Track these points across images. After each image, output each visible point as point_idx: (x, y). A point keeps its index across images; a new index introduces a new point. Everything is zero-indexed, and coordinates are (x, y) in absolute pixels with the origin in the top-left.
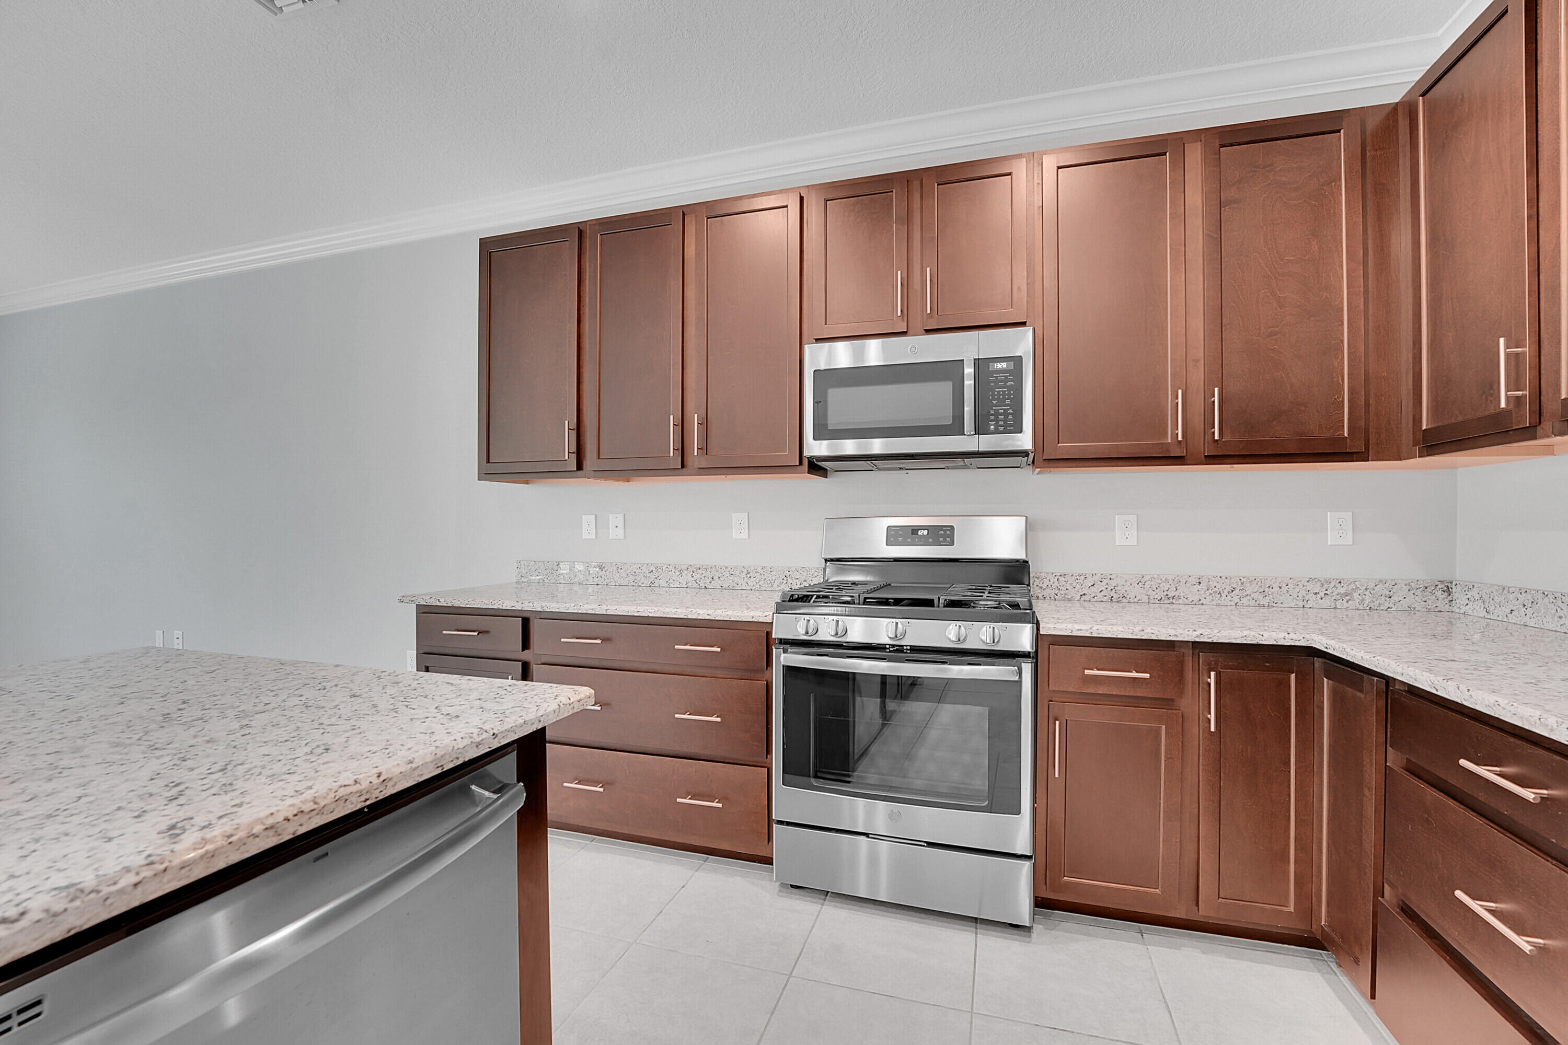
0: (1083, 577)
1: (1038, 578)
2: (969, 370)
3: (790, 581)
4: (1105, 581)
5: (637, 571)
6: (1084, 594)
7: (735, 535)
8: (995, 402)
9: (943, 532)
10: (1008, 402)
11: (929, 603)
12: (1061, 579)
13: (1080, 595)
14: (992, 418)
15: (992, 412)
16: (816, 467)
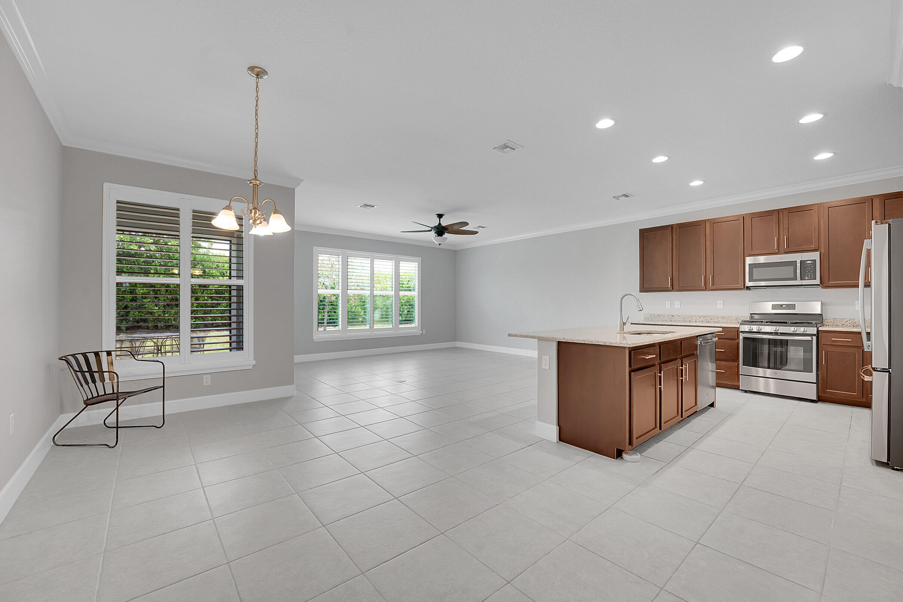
0: (843, 319)
1: (826, 319)
2: (798, 265)
3: (738, 320)
4: (851, 321)
5: (685, 317)
6: (844, 324)
7: (718, 307)
8: (807, 272)
9: (791, 306)
10: (811, 272)
11: (786, 323)
12: (834, 320)
13: (842, 324)
14: (806, 276)
15: (806, 274)
16: (748, 288)
